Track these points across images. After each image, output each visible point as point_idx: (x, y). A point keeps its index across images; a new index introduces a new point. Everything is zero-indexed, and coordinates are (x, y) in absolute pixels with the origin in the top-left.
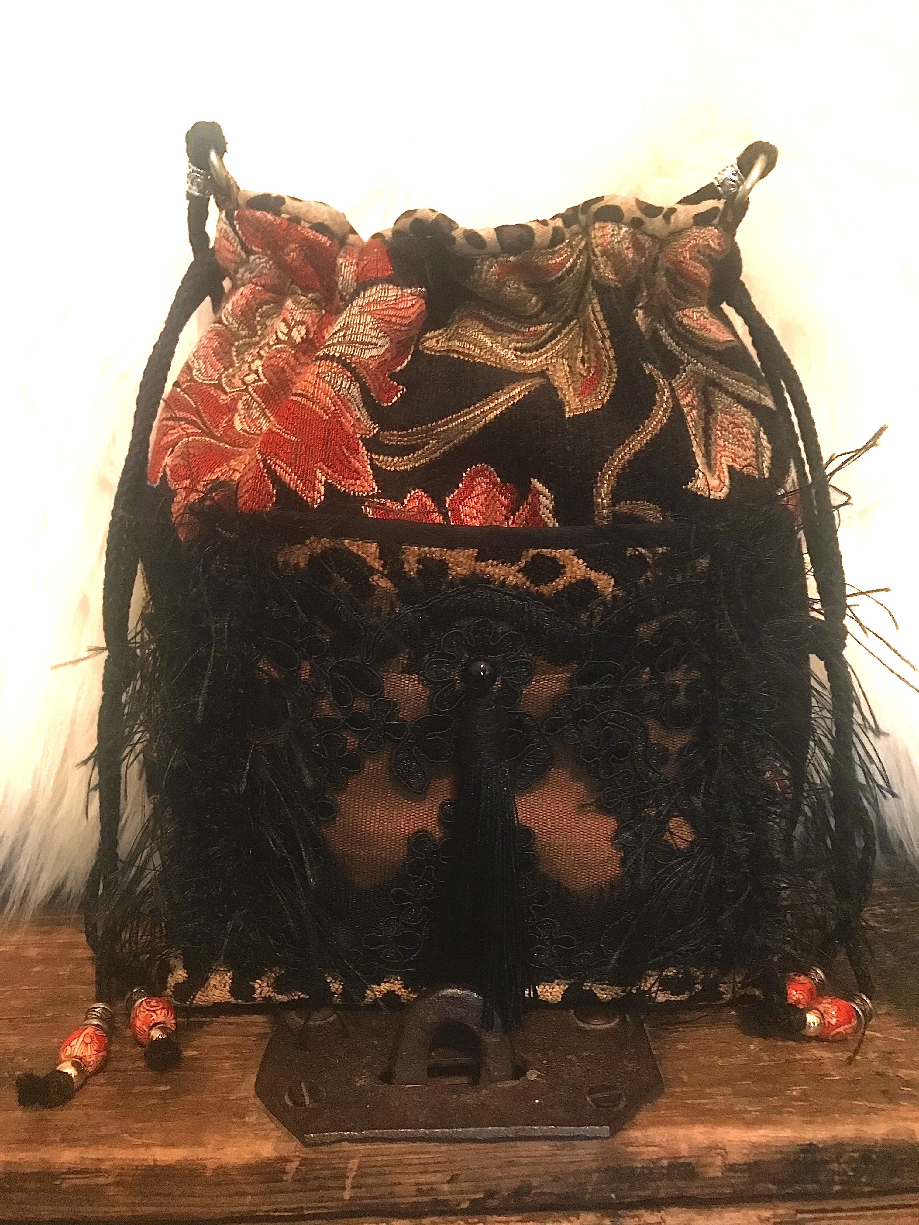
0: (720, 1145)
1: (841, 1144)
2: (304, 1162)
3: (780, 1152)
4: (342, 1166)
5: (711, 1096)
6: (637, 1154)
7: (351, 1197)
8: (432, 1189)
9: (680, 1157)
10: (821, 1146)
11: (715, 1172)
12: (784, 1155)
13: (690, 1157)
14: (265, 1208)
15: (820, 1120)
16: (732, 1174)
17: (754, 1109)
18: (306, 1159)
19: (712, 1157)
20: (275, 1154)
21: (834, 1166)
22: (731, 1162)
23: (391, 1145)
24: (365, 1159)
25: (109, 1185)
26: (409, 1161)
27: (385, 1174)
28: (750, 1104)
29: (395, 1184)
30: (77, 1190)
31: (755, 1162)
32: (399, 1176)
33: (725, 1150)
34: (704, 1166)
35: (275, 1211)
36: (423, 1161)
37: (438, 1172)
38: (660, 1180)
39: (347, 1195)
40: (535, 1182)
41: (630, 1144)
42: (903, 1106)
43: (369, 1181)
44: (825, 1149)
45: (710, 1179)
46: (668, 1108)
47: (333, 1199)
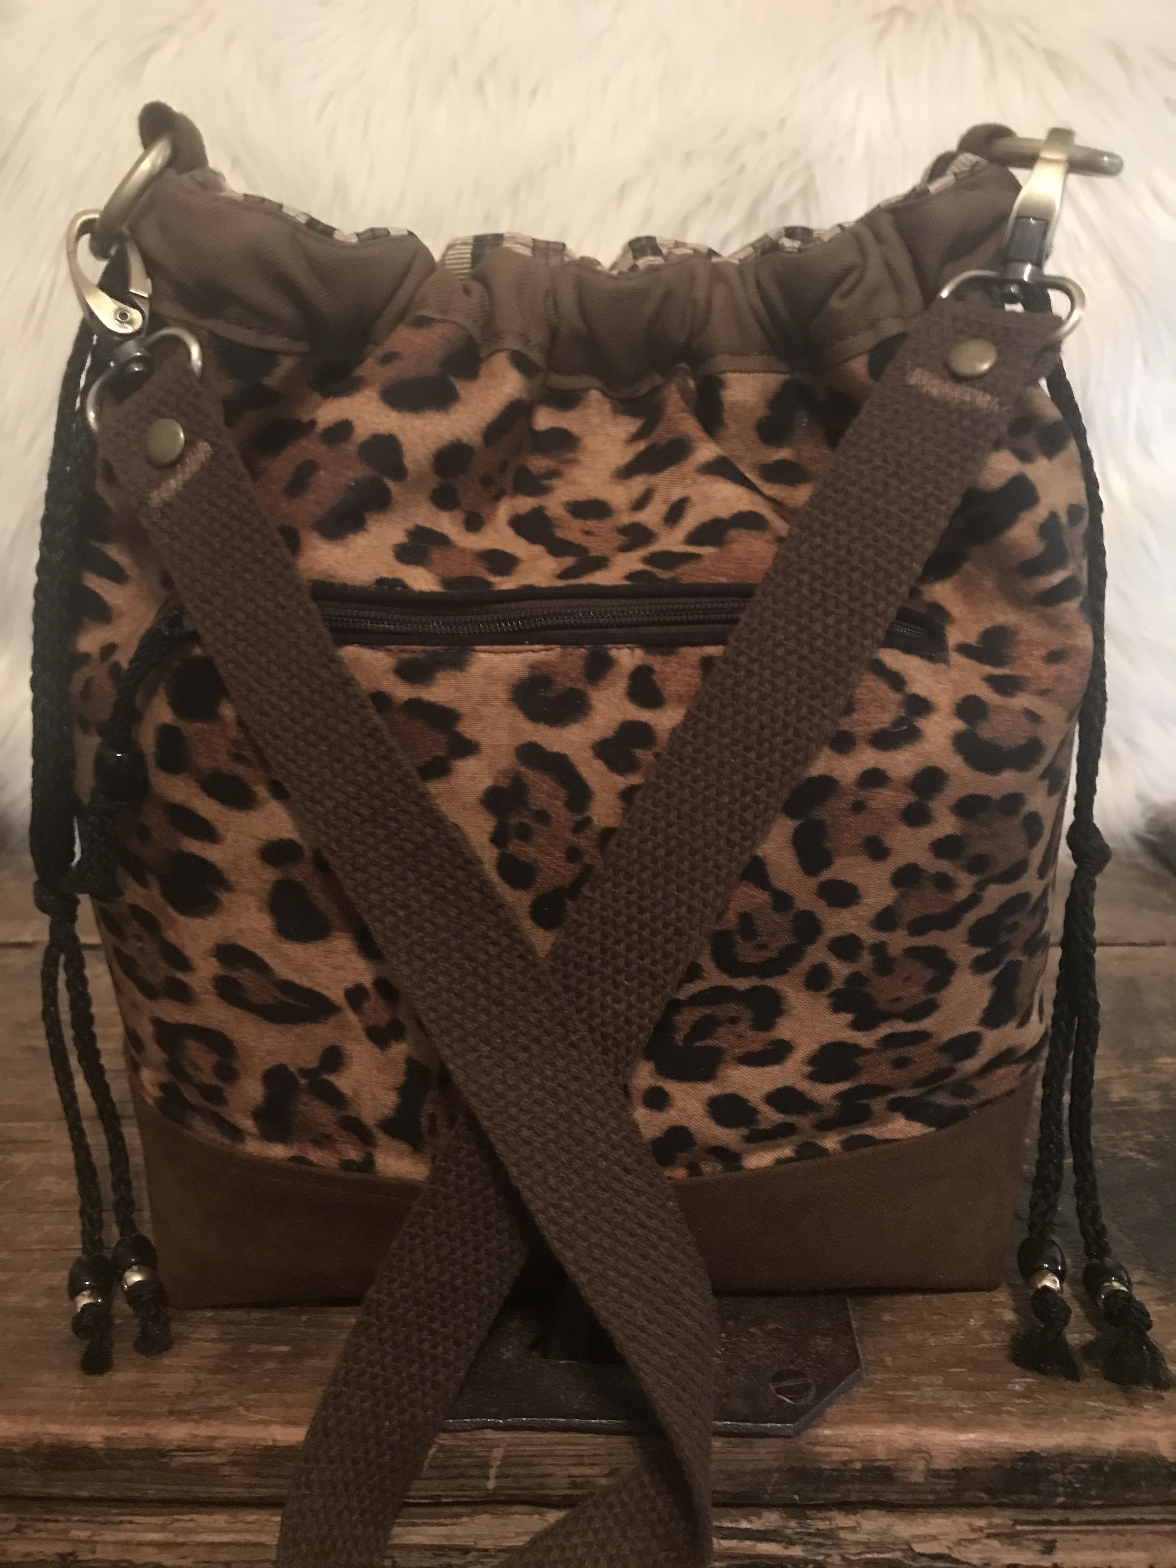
4: (484, 1454)
5: (917, 1387)
6: (826, 1455)
11: (917, 1477)
12: (999, 1463)
13: (887, 1460)
16: (936, 1480)
17: (967, 1406)
19: (914, 1461)
22: (936, 1467)
23: (541, 1435)
24: (511, 1449)
26: (560, 1453)
27: (534, 1465)
28: (962, 1399)
29: (545, 1476)
32: (550, 1467)
33: (929, 1454)
36: (576, 1453)
38: (851, 1483)
39: (491, 1484)
41: (819, 1443)
43: (515, 1470)
45: (911, 1484)
46: (864, 1400)
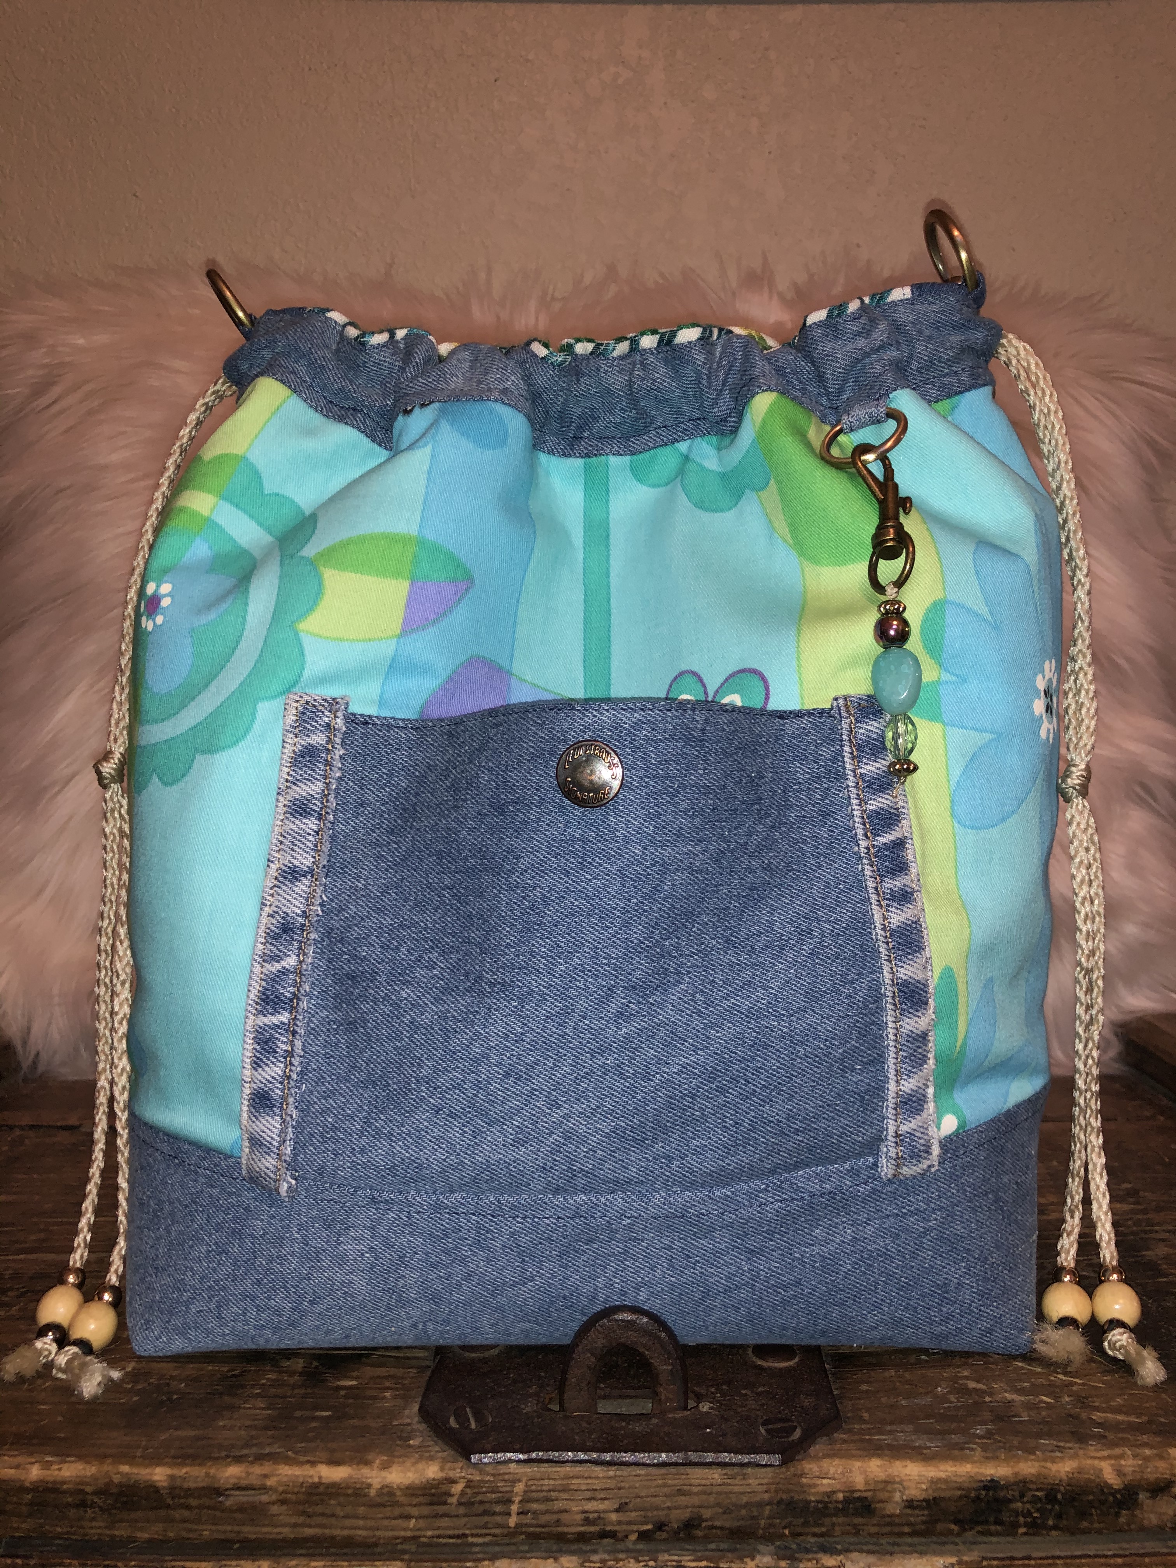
0: (897, 1480)
1: (1024, 1482)
2: (469, 1484)
3: (961, 1489)
4: (508, 1489)
5: (890, 1432)
6: (810, 1486)
8: (599, 1518)
9: (856, 1491)
10: (1003, 1483)
11: (894, 1508)
12: (964, 1492)
13: (865, 1491)
14: (429, 1533)
15: (1003, 1456)
16: (909, 1511)
17: (934, 1445)
18: (471, 1481)
19: (889, 1492)
20: (441, 1475)
22: (910, 1498)
23: (558, 1469)
24: (531, 1483)
25: (273, 1503)
26: (575, 1487)
27: (551, 1500)
28: (930, 1440)
29: (562, 1511)
30: (242, 1509)
31: (935, 1499)
32: (566, 1502)
33: (903, 1485)
34: (881, 1501)
35: (439, 1537)
36: (590, 1487)
37: (606, 1499)
38: (836, 1515)
39: (512, 1521)
40: (707, 1514)
41: (804, 1476)
42: (1091, 1445)
43: (535, 1506)
44: (1007, 1487)
45: (889, 1516)
46: (844, 1441)
47: (498, 1526)
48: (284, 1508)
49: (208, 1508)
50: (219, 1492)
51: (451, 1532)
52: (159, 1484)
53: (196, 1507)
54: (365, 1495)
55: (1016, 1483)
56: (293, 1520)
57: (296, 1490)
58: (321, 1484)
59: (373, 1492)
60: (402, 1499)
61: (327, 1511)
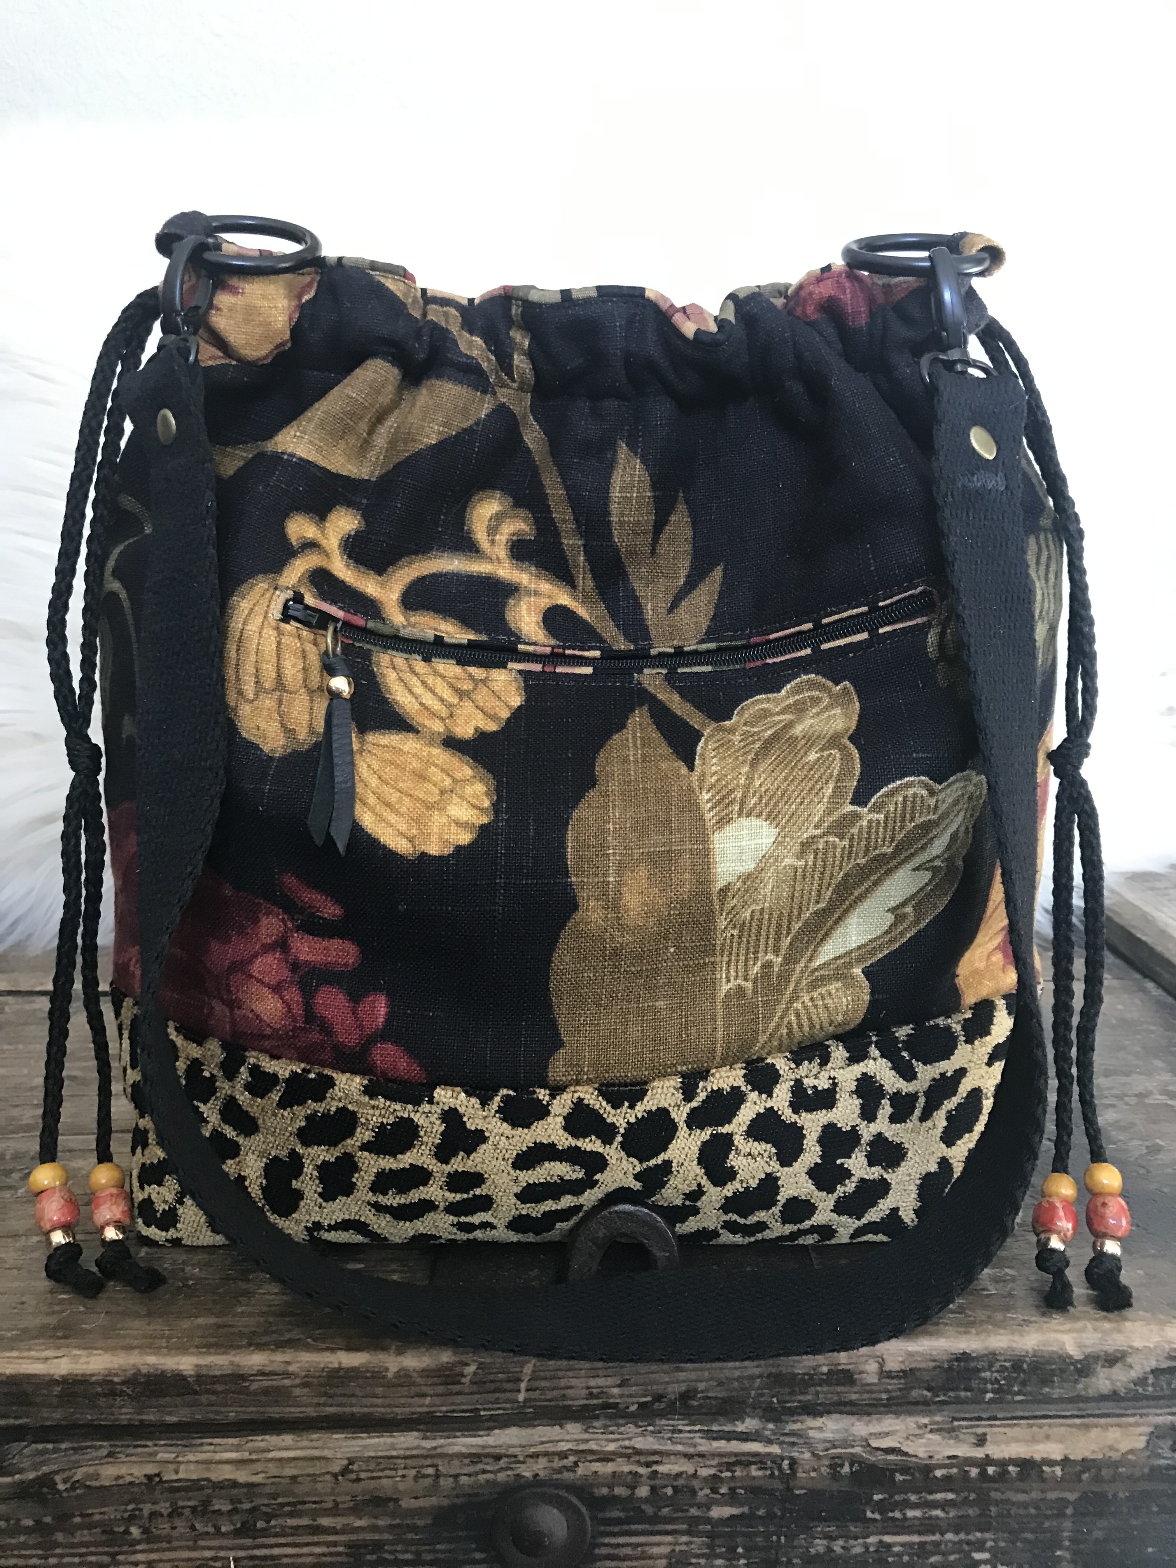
0: (878, 1354)
1: (994, 1354)
2: (481, 1366)
3: (935, 1361)
7: (526, 1400)
8: (602, 1392)
9: (839, 1365)
10: (974, 1355)
14: (444, 1409)
15: (974, 1331)
18: (483, 1363)
20: (454, 1359)
21: (987, 1374)
25: (296, 1386)
30: (266, 1392)
31: (911, 1369)
34: (863, 1373)
35: (453, 1411)
37: (609, 1376)
40: (701, 1386)
42: (1055, 1318)
44: (977, 1359)
47: (507, 1401)
48: (306, 1390)
49: (233, 1392)
50: (243, 1377)
51: (465, 1407)
52: (185, 1373)
53: (222, 1392)
54: (384, 1377)
55: (986, 1355)
56: (316, 1400)
57: (317, 1374)
58: (340, 1368)
59: (390, 1375)
60: (419, 1380)
61: (347, 1392)
